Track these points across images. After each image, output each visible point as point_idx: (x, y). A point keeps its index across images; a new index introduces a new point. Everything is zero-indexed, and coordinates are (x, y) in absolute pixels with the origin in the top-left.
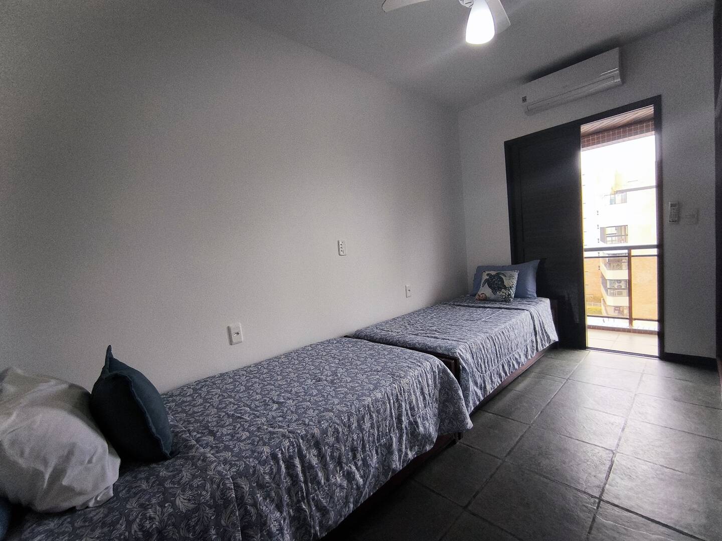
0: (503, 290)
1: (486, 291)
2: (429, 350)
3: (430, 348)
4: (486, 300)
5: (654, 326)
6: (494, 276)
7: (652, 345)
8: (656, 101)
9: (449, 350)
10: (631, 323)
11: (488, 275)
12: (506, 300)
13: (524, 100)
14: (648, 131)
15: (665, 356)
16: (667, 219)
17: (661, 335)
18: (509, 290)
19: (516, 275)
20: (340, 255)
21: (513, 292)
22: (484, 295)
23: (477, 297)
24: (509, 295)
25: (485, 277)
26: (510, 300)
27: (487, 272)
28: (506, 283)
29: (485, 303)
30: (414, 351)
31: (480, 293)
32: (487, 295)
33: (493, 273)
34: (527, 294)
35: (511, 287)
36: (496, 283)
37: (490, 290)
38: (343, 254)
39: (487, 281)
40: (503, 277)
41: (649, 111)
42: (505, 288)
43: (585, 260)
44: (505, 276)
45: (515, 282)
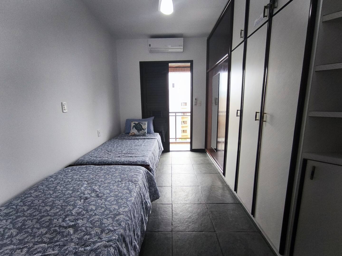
0: (142, 130)
1: (134, 131)
2: (133, 164)
3: (133, 162)
4: (135, 135)
5: (189, 140)
6: (137, 124)
7: (188, 147)
8: (191, 62)
9: (144, 162)
10: (176, 140)
11: (134, 123)
12: (144, 135)
13: (150, 45)
14: (188, 71)
15: (192, 150)
16: (194, 104)
17: (191, 143)
18: (145, 130)
19: (147, 123)
20: (63, 112)
21: (146, 131)
22: (134, 133)
23: (130, 134)
24: (145, 132)
25: (133, 124)
26: (146, 135)
27: (134, 122)
28: (143, 127)
29: (135, 137)
30: (116, 166)
31: (131, 132)
32: (135, 133)
33: (137, 123)
34: (151, 131)
35: (145, 129)
36: (139, 127)
37: (136, 131)
38: (65, 112)
39: (134, 126)
40: (142, 125)
41: (189, 64)
42: (143, 129)
43: (170, 116)
44: (142, 124)
45: (147, 126)
